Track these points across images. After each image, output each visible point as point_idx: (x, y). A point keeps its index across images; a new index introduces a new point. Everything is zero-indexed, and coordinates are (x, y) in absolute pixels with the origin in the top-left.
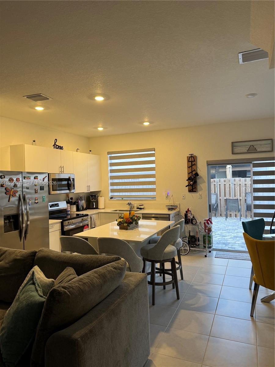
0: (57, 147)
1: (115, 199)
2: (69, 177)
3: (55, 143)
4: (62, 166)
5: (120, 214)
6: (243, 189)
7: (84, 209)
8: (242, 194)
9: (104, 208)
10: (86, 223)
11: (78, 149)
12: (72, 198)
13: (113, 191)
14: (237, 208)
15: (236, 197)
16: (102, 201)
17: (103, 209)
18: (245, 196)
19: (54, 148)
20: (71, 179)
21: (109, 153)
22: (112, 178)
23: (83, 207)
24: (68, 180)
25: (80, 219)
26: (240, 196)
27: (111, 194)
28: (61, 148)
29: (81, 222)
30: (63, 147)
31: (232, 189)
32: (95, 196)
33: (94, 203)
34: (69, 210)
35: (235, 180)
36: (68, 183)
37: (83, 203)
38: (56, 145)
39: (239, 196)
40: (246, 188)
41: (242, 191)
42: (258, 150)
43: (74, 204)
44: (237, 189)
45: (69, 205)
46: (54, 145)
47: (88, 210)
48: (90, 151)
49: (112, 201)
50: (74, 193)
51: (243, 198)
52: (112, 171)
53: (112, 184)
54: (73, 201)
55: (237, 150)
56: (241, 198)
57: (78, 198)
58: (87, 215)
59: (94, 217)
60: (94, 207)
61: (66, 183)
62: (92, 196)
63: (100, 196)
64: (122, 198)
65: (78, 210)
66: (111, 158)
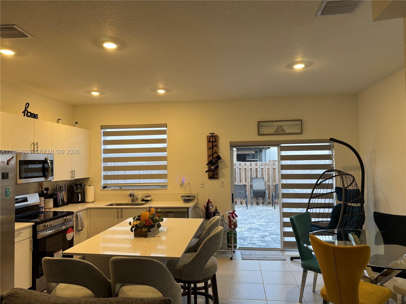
0: (29, 114)
1: (110, 189)
2: (46, 159)
3: (26, 109)
4: (36, 143)
5: (119, 210)
6: (248, 174)
7: (64, 204)
8: (247, 179)
9: (94, 202)
10: (70, 224)
11: (59, 119)
12: (47, 189)
13: (107, 178)
14: (243, 195)
15: (242, 182)
16: (90, 192)
17: (92, 202)
18: (251, 182)
19: (24, 115)
20: (48, 161)
21: (102, 127)
22: (106, 160)
23: (63, 201)
24: (45, 162)
26: (246, 181)
27: (103, 182)
28: (35, 116)
29: (63, 224)
30: (37, 115)
31: (237, 173)
32: (81, 185)
33: (80, 195)
34: (43, 205)
35: (240, 164)
36: (43, 166)
37: (63, 195)
38: (28, 112)
39: (244, 181)
40: (251, 172)
41: (248, 176)
42: (287, 131)
43: (50, 196)
44: (243, 174)
45: (43, 198)
46: (24, 112)
47: (70, 205)
48: (76, 123)
49: (106, 192)
50: (52, 181)
51: (248, 184)
52: (106, 151)
53: (106, 169)
54: (50, 192)
55: (263, 131)
56: (246, 184)
57: (57, 188)
58: (72, 213)
59: (81, 214)
60: (80, 200)
61: (41, 166)
62: (76, 185)
63: (88, 184)
64: (121, 187)
65: (56, 205)
66: (106, 134)
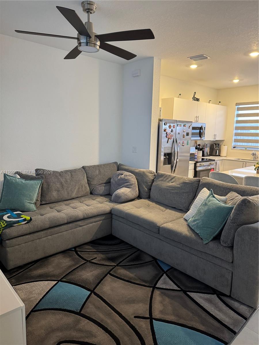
0: (195, 99)
1: (238, 149)
2: (202, 126)
3: (194, 96)
4: (198, 116)
5: (244, 162)
7: (208, 156)
9: (226, 156)
10: (212, 167)
11: (210, 101)
12: (199, 145)
13: (236, 141)
16: (224, 150)
17: (225, 156)
19: (193, 100)
20: (203, 128)
21: (237, 104)
22: (237, 128)
23: (207, 153)
24: (201, 128)
25: (208, 163)
27: (233, 144)
28: (198, 100)
29: (209, 165)
30: (199, 99)
32: (219, 145)
33: (217, 151)
34: (197, 155)
36: (200, 131)
37: (207, 150)
38: (195, 98)
43: (201, 149)
45: (197, 150)
46: (193, 98)
47: (211, 156)
48: (220, 102)
49: (235, 150)
50: (204, 140)
52: (238, 122)
53: (236, 134)
54: (201, 147)
57: (204, 145)
58: (214, 160)
59: (218, 162)
60: (217, 154)
61: (198, 131)
62: (216, 144)
63: (223, 144)
64: (246, 148)
65: (203, 155)
66: (239, 109)
